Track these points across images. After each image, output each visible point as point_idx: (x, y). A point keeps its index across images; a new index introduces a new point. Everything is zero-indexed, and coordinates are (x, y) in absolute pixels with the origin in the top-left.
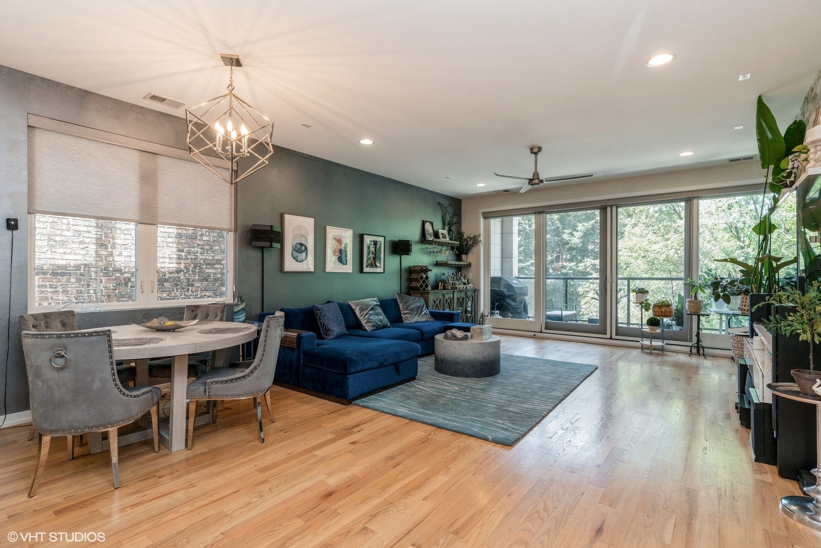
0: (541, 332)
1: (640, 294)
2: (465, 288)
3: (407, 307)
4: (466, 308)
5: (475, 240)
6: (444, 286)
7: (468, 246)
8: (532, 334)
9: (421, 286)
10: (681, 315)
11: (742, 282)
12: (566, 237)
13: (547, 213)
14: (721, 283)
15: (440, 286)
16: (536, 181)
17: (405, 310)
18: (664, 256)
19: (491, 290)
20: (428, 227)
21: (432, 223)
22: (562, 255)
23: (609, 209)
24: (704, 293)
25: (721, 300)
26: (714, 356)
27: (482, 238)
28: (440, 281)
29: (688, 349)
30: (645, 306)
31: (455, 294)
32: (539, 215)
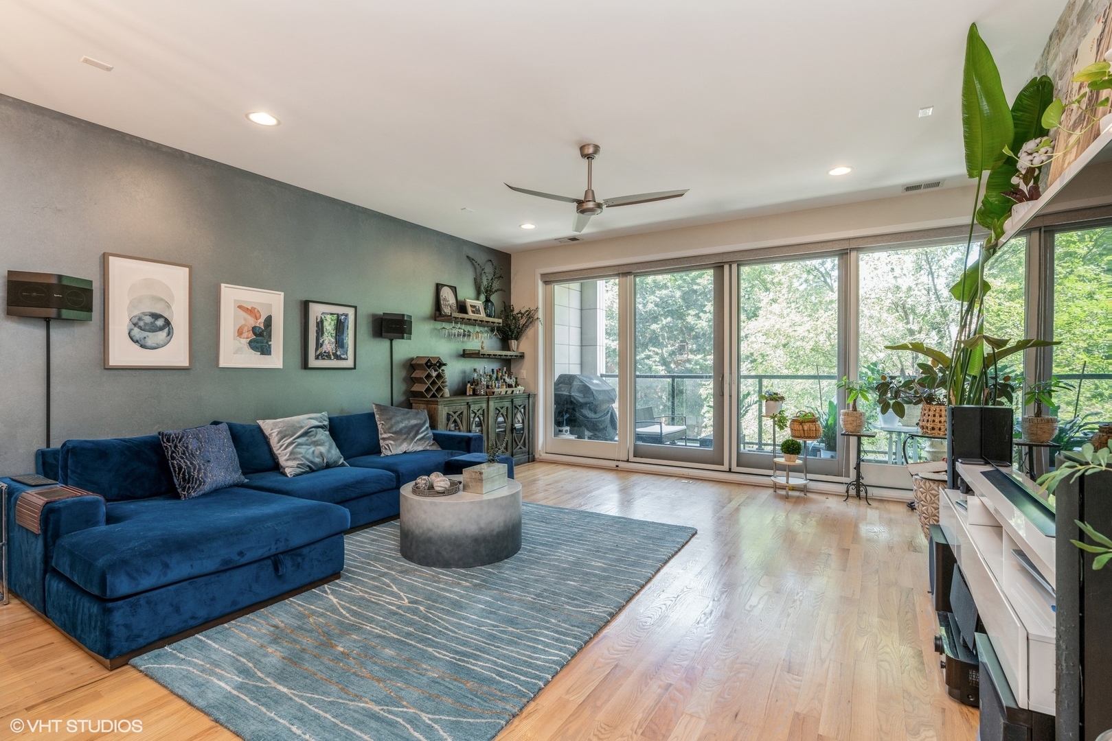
0: (628, 461)
1: (772, 402)
2: (509, 392)
3: (389, 428)
4: (512, 425)
5: (530, 317)
6: (474, 390)
7: (520, 327)
8: (613, 464)
9: (428, 390)
10: (833, 433)
11: (922, 383)
12: (690, 319)
13: (636, 275)
14: (891, 386)
15: (468, 389)
16: (591, 205)
17: (385, 433)
18: (812, 343)
19: (555, 395)
20: (446, 293)
21: (455, 288)
22: (687, 344)
23: (726, 268)
24: (866, 399)
25: (891, 410)
26: (881, 501)
27: (540, 314)
28: (469, 382)
29: (842, 489)
30: (780, 422)
31: (491, 403)
32: (625, 278)
